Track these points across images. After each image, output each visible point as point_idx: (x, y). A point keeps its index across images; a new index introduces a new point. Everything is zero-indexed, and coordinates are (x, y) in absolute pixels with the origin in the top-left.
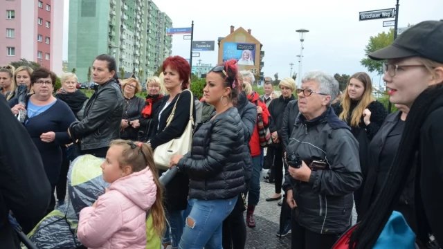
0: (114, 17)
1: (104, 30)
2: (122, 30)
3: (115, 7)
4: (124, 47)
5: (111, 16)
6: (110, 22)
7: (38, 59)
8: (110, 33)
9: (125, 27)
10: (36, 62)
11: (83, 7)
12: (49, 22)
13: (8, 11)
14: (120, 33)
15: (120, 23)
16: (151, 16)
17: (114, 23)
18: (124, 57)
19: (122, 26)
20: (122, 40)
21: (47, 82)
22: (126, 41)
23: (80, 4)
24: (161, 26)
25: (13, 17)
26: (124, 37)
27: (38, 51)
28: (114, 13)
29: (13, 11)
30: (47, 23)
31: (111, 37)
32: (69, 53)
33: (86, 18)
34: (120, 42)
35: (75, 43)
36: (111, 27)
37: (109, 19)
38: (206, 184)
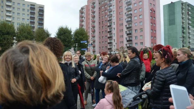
0: (184, 23)
1: (180, 29)
2: (189, 28)
3: (184, 19)
4: (190, 36)
5: (183, 23)
6: (183, 26)
7: (152, 46)
8: (183, 31)
9: (190, 27)
10: (151, 47)
11: (169, 22)
12: (155, 31)
13: (140, 29)
14: (188, 30)
15: (188, 25)
17: (184, 26)
18: (190, 41)
19: (189, 27)
20: (189, 33)
22: (191, 34)
23: (168, 21)
25: (142, 31)
26: (190, 31)
27: (152, 43)
28: (184, 21)
29: (142, 29)
30: (154, 31)
31: (183, 33)
32: (165, 42)
33: (171, 26)
34: (188, 34)
35: (167, 38)
36: (183, 28)
37: (182, 24)
38: (154, 101)
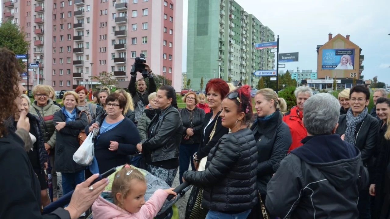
0: (223, 34)
1: (215, 45)
2: (230, 45)
3: (224, 26)
4: (232, 59)
5: (221, 33)
6: (220, 39)
7: (163, 73)
8: (221, 48)
9: (232, 42)
10: (162, 75)
11: (198, 28)
12: (172, 43)
13: (143, 37)
14: (229, 47)
15: (229, 39)
16: (255, 31)
17: (223, 40)
18: (232, 67)
19: (230, 41)
20: (230, 53)
21: (114, 105)
22: (234, 54)
23: (196, 26)
24: (264, 38)
25: (146, 42)
26: (232, 50)
27: (163, 66)
28: (223, 31)
29: (146, 37)
30: (170, 44)
31: (221, 51)
32: (188, 66)
33: (201, 37)
34: (229, 55)
35: (192, 58)
36: (221, 42)
37: (219, 36)
38: (211, 196)
